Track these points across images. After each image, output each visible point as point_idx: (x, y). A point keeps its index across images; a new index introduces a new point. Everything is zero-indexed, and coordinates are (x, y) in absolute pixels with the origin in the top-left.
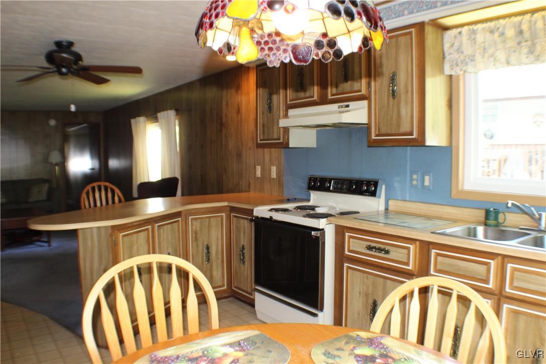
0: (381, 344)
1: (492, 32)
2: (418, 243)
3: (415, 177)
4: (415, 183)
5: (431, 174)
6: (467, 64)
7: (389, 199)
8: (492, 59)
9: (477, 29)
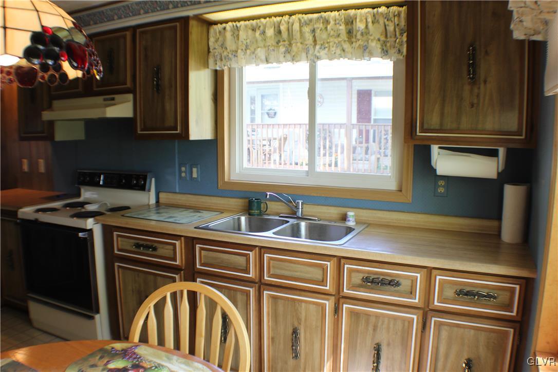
0: (135, 353)
1: (254, 30)
2: (183, 238)
3: (183, 169)
4: (183, 175)
5: (199, 166)
6: (230, 59)
7: (160, 192)
8: (254, 56)
9: (240, 26)
